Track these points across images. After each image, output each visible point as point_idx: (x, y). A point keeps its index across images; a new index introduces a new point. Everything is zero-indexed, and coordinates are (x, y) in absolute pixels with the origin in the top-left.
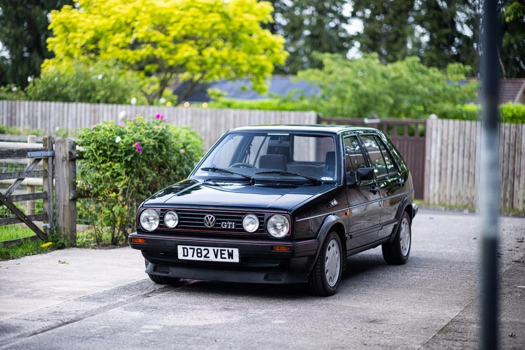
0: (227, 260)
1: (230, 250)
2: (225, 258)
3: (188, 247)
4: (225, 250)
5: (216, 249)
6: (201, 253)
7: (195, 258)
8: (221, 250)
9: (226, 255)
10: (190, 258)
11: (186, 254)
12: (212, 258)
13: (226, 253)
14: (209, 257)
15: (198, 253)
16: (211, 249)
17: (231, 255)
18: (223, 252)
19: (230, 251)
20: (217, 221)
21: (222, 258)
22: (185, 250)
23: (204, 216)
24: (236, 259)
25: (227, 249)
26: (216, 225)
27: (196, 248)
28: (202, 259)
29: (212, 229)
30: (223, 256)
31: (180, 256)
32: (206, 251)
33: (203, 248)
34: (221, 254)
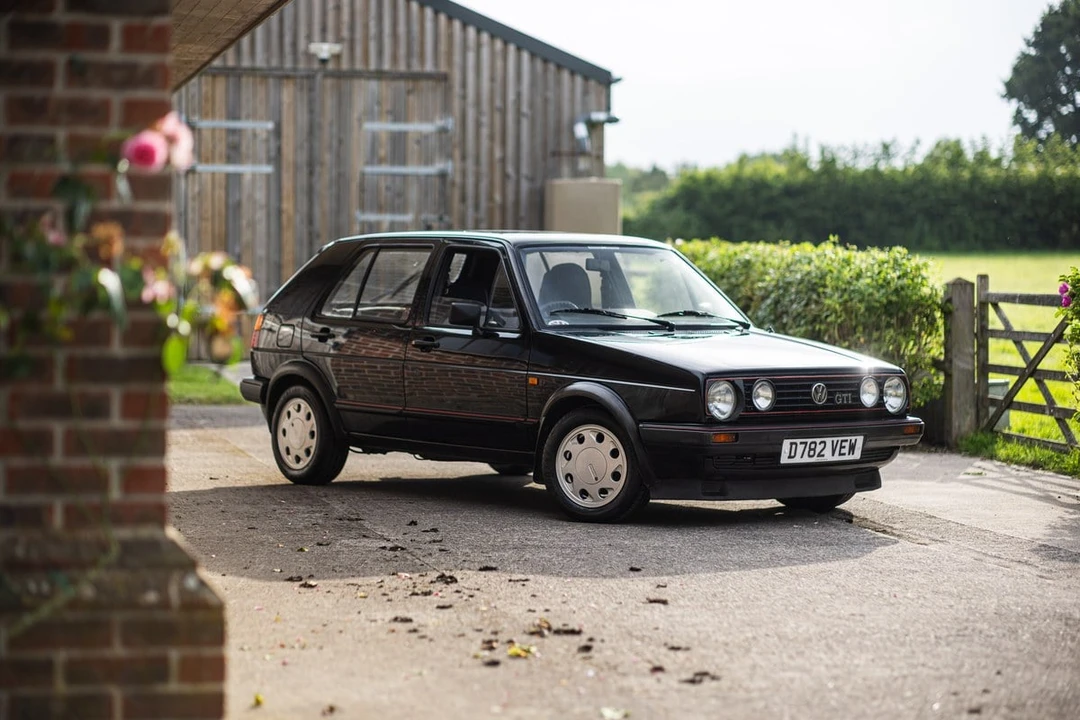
0: (847, 458)
1: (853, 438)
2: (844, 454)
3: (798, 441)
4: (846, 441)
5: (835, 439)
6: (814, 450)
7: (806, 460)
8: (842, 441)
9: (846, 451)
10: (797, 460)
11: (793, 454)
12: (828, 457)
13: (847, 444)
14: (823, 456)
15: (810, 449)
16: (829, 441)
17: (852, 448)
18: (844, 444)
19: (853, 441)
20: (829, 393)
21: (840, 454)
22: (794, 446)
23: (810, 387)
24: (857, 455)
25: (848, 438)
26: (828, 400)
27: (809, 441)
28: (814, 459)
29: (823, 407)
30: (843, 451)
31: (784, 460)
32: (823, 445)
33: (818, 440)
34: (842, 447)
